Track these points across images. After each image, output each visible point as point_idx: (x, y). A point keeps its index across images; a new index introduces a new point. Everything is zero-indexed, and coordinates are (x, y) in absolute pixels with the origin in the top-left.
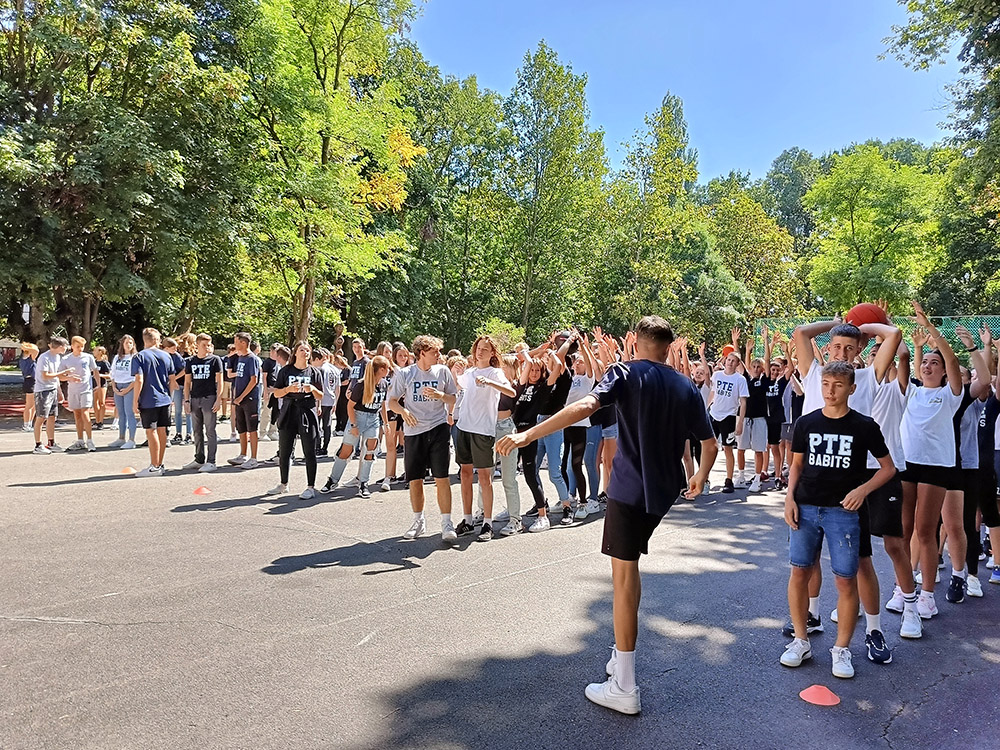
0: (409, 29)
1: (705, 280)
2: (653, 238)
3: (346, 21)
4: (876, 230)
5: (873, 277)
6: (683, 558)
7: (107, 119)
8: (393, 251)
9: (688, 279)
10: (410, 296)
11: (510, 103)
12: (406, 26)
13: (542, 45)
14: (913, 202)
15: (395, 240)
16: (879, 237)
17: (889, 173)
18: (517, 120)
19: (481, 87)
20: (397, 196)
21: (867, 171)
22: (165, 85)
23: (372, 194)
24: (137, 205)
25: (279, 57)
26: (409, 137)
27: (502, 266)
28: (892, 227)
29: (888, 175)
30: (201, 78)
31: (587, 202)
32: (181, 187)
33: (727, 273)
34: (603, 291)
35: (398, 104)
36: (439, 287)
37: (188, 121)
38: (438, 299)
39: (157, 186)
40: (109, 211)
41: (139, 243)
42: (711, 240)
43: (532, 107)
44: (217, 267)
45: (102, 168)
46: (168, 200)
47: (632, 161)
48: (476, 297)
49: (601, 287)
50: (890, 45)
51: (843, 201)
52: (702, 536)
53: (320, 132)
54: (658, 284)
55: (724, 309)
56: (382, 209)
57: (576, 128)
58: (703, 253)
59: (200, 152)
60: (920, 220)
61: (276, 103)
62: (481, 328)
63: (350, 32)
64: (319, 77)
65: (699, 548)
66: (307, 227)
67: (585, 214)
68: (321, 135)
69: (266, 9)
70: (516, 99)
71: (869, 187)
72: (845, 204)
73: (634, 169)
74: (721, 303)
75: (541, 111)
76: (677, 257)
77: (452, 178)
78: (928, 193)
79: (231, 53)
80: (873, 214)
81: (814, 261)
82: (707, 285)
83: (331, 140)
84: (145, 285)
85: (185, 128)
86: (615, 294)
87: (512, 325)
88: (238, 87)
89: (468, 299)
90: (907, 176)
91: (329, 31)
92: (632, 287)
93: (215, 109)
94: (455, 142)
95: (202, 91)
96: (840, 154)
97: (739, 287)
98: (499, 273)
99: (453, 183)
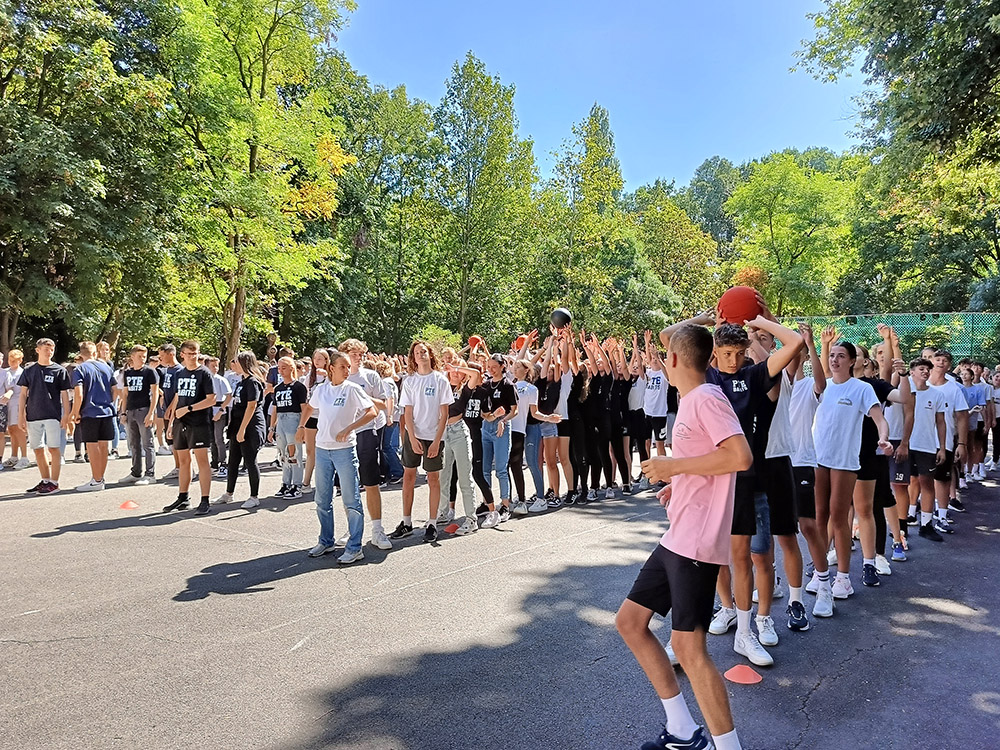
0: (336, 39)
1: (634, 284)
2: (583, 244)
3: (272, 30)
4: (794, 234)
5: (791, 279)
6: (615, 551)
7: (22, 127)
8: (326, 259)
9: (618, 284)
10: (344, 304)
11: (439, 114)
12: (333, 35)
13: (469, 55)
14: (828, 207)
15: (328, 249)
16: (796, 242)
17: (803, 180)
18: (447, 129)
19: (410, 97)
20: (327, 204)
21: (784, 178)
22: (84, 93)
23: (302, 203)
24: (56, 216)
25: (203, 65)
26: (339, 146)
27: (437, 273)
28: (808, 231)
29: (802, 182)
30: (121, 86)
31: (519, 210)
32: (103, 196)
33: (655, 278)
34: (537, 296)
35: (327, 113)
36: (374, 295)
37: (108, 131)
38: (374, 307)
39: (77, 195)
40: (26, 222)
41: (58, 255)
42: (639, 246)
43: (462, 117)
44: (142, 279)
45: (18, 178)
46: (89, 210)
47: (561, 169)
48: (412, 304)
49: (535, 294)
50: (800, 58)
51: (763, 207)
52: (632, 529)
53: (247, 141)
54: (590, 288)
55: (654, 313)
56: (313, 217)
57: (506, 138)
58: (632, 258)
59: (121, 160)
60: (833, 224)
61: (200, 111)
62: (418, 336)
63: (275, 41)
64: (244, 85)
65: (631, 541)
66: (236, 238)
67: (517, 222)
68: (249, 143)
69: (188, 17)
70: (445, 109)
71: (785, 194)
72: (764, 209)
73: (563, 178)
74: (650, 307)
75: (470, 120)
76: (608, 263)
77: (384, 186)
78: (840, 200)
79: (152, 62)
80: (790, 219)
81: (737, 265)
82: (636, 289)
83: (258, 149)
84: (65, 298)
85: (106, 137)
86: (548, 300)
87: (448, 332)
88: (160, 95)
89: (404, 307)
90: (821, 182)
91: (255, 39)
92: (565, 293)
93: (137, 117)
94: (386, 151)
95: (122, 99)
96: (760, 162)
97: (667, 291)
98: (434, 280)
99: (385, 191)
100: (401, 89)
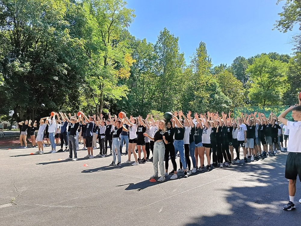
2: (200, 84)
3: (111, 24)
5: (268, 94)
9: (212, 96)
10: (128, 104)
11: (156, 46)
12: (129, 25)
13: (165, 29)
14: (279, 71)
15: (125, 87)
16: (269, 82)
17: (271, 63)
18: (158, 51)
19: (147, 42)
20: (127, 75)
21: (265, 62)
22: (61, 44)
23: (120, 74)
24: (54, 80)
25: (93, 35)
26: (131, 57)
28: (273, 79)
30: (72, 41)
32: (66, 74)
33: (223, 94)
34: (185, 100)
36: (136, 101)
37: (68, 54)
38: (135, 105)
42: (218, 85)
43: (162, 47)
45: (43, 69)
46: (62, 78)
47: (193, 62)
50: (276, 26)
54: (203, 98)
55: (223, 105)
56: (123, 79)
57: (176, 53)
58: (215, 88)
60: (281, 76)
62: (150, 113)
64: (103, 40)
66: (100, 85)
68: (104, 57)
69: (89, 21)
71: (265, 67)
72: (258, 72)
74: (221, 103)
75: (165, 48)
76: (208, 90)
78: (284, 69)
80: (267, 75)
81: (249, 90)
82: (217, 98)
83: (107, 59)
86: (189, 102)
87: (159, 112)
88: (82, 44)
89: (144, 105)
90: (277, 63)
91: (106, 27)
92: (194, 99)
94: (140, 58)
95: (72, 45)
96: (254, 58)
97: (227, 98)
98: (154, 96)
99: (140, 70)
100: (145, 40)
